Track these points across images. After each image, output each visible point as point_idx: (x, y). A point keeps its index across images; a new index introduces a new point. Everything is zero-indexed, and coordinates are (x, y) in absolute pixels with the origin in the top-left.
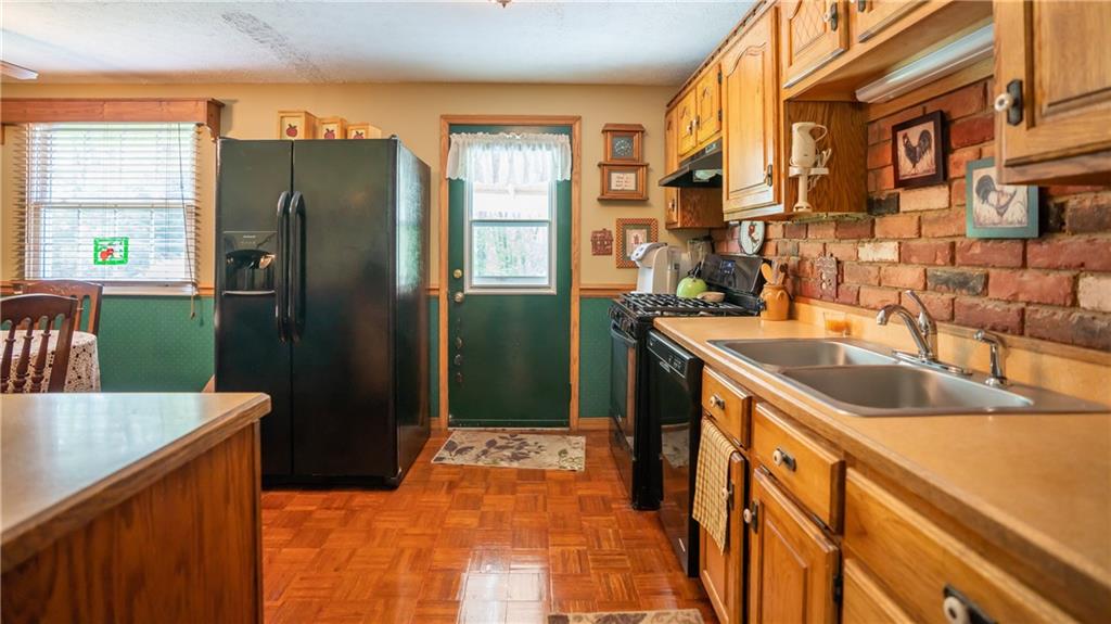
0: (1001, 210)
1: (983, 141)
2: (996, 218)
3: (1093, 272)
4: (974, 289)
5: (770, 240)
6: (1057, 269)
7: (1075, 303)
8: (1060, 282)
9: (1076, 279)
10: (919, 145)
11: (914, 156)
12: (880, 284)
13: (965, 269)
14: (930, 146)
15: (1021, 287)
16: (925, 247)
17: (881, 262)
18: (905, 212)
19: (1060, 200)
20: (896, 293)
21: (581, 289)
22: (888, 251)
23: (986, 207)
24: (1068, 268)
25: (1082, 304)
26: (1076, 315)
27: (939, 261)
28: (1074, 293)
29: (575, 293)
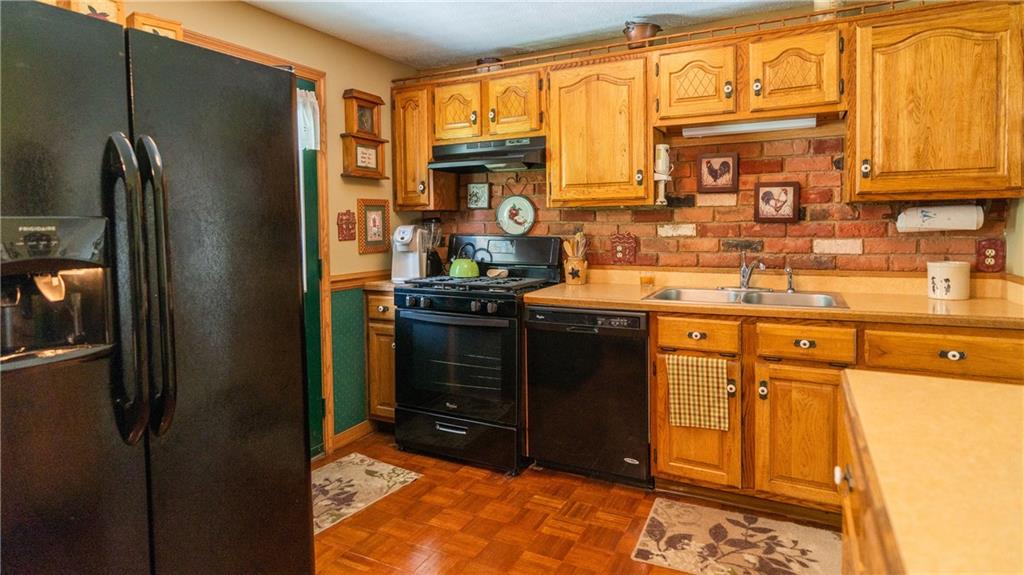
0: (777, 209)
1: (761, 172)
2: (775, 213)
3: (819, 237)
4: (755, 248)
5: (539, 222)
6: (804, 236)
7: (812, 252)
8: (805, 242)
9: (811, 241)
10: (720, 169)
11: (714, 174)
12: (678, 250)
13: (747, 238)
14: (728, 171)
15: (785, 246)
16: (718, 227)
17: (680, 236)
18: (700, 207)
19: (805, 206)
20: (694, 255)
21: (333, 282)
22: (688, 230)
23: (768, 207)
24: (809, 236)
25: (815, 251)
26: (812, 256)
27: (730, 235)
28: (811, 248)
29: (326, 287)
